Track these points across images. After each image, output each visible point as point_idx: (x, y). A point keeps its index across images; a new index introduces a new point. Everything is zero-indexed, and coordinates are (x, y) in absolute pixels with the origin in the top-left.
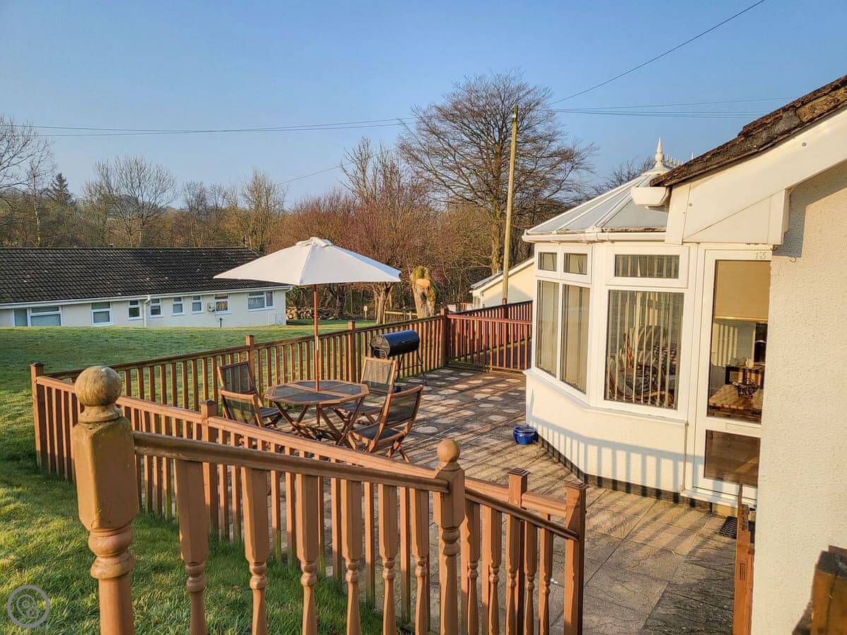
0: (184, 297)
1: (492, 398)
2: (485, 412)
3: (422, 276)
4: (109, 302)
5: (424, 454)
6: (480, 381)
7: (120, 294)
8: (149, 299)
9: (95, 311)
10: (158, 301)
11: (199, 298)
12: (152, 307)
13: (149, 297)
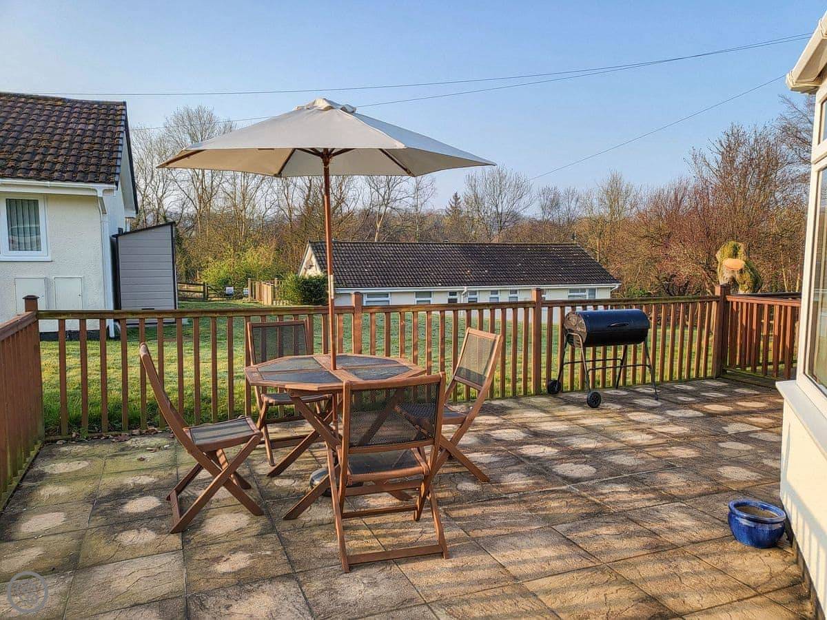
0: (500, 290)
1: (762, 436)
2: (721, 457)
3: (735, 255)
4: (431, 292)
5: (517, 515)
6: (762, 405)
7: (440, 284)
8: (465, 290)
9: (419, 299)
10: (475, 293)
11: (516, 292)
12: (469, 299)
13: (465, 289)
